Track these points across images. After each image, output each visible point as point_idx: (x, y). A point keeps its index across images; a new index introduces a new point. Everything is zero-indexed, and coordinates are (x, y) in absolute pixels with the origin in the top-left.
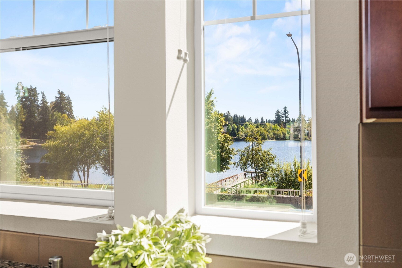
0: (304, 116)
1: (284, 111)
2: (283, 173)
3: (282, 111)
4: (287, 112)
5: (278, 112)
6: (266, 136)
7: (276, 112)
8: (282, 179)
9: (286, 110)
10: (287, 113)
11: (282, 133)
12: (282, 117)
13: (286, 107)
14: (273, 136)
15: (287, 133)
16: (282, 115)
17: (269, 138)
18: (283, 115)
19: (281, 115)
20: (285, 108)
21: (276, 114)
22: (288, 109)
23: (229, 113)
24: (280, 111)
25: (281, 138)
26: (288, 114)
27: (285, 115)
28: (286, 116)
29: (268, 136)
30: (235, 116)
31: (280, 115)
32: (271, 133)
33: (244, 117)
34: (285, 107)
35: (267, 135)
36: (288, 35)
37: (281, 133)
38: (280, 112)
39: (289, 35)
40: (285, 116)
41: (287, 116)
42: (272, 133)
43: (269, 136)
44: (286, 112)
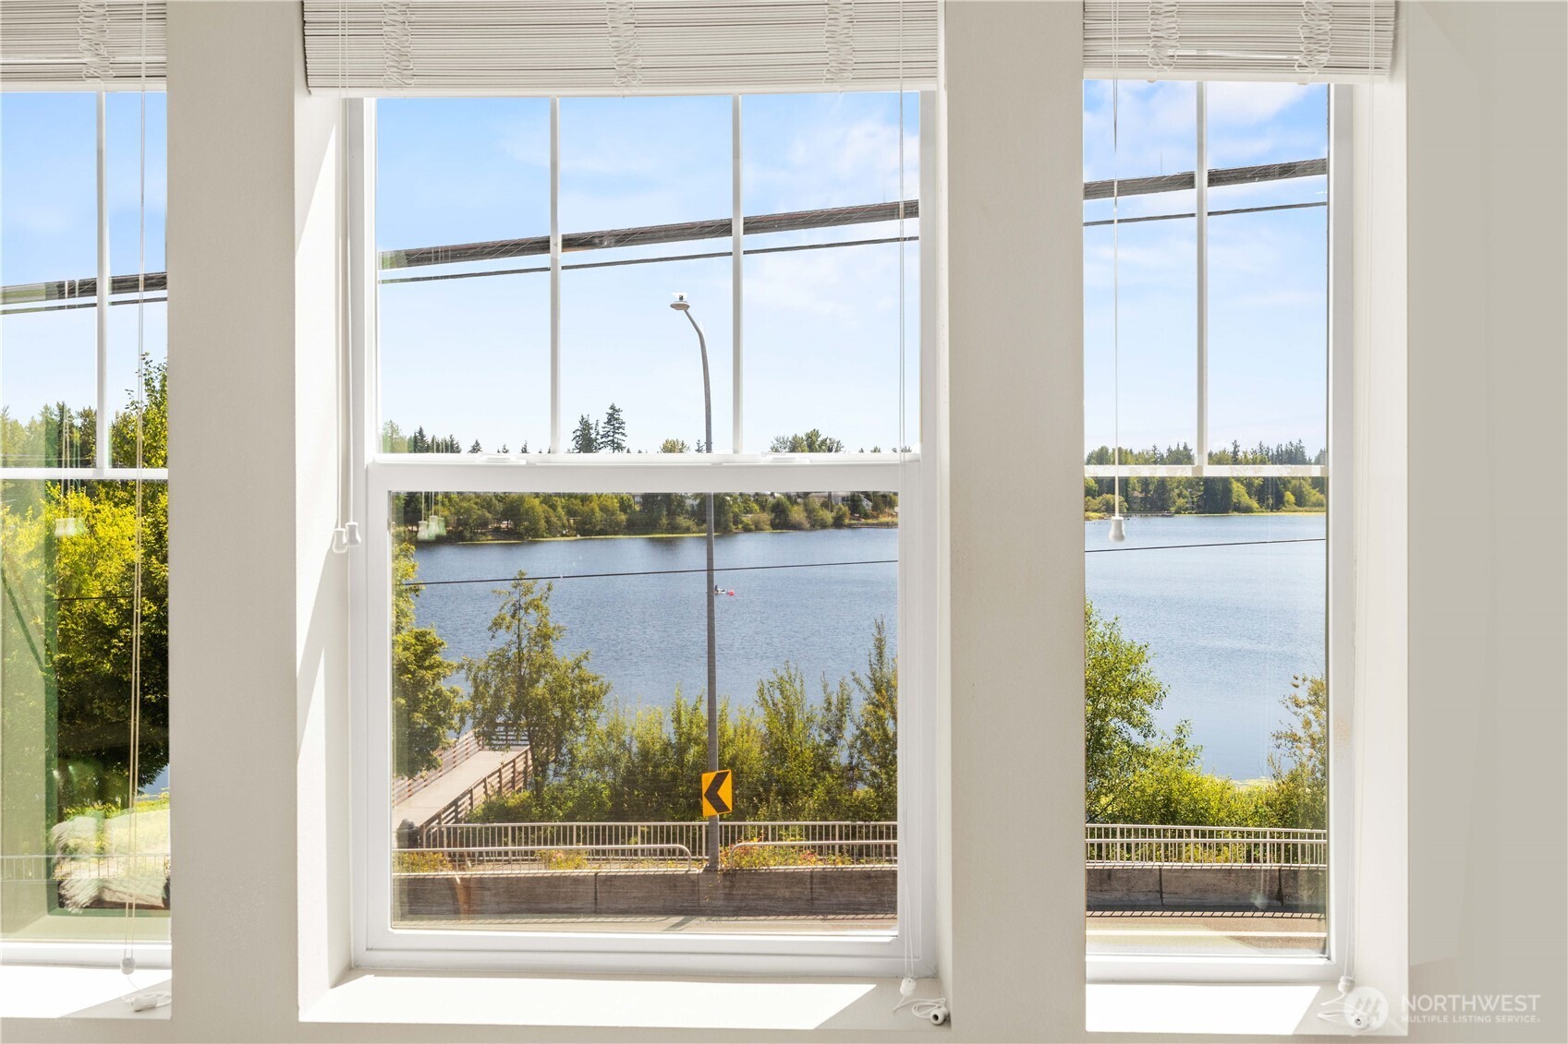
0: (683, 444)
1: (609, 422)
2: (634, 750)
3: (601, 424)
4: (619, 428)
5: (585, 425)
6: (543, 524)
7: (578, 426)
8: (630, 772)
9: (617, 419)
10: (621, 430)
11: (601, 509)
12: (602, 445)
13: (617, 408)
14: (568, 521)
15: (620, 507)
16: (599, 437)
17: (552, 530)
18: (604, 439)
19: (597, 439)
20: (610, 411)
21: (578, 433)
22: (622, 416)
23: (392, 426)
24: (592, 421)
25: (598, 528)
26: (623, 434)
27: (611, 438)
28: (616, 440)
29: (548, 521)
30: (415, 437)
31: (593, 436)
32: (559, 509)
33: (454, 443)
34: (612, 408)
35: (546, 517)
36: (675, 306)
37: (597, 509)
38: (594, 426)
39: (681, 306)
40: (613, 441)
41: (617, 443)
42: (563, 508)
43: (554, 519)
44: (617, 425)
